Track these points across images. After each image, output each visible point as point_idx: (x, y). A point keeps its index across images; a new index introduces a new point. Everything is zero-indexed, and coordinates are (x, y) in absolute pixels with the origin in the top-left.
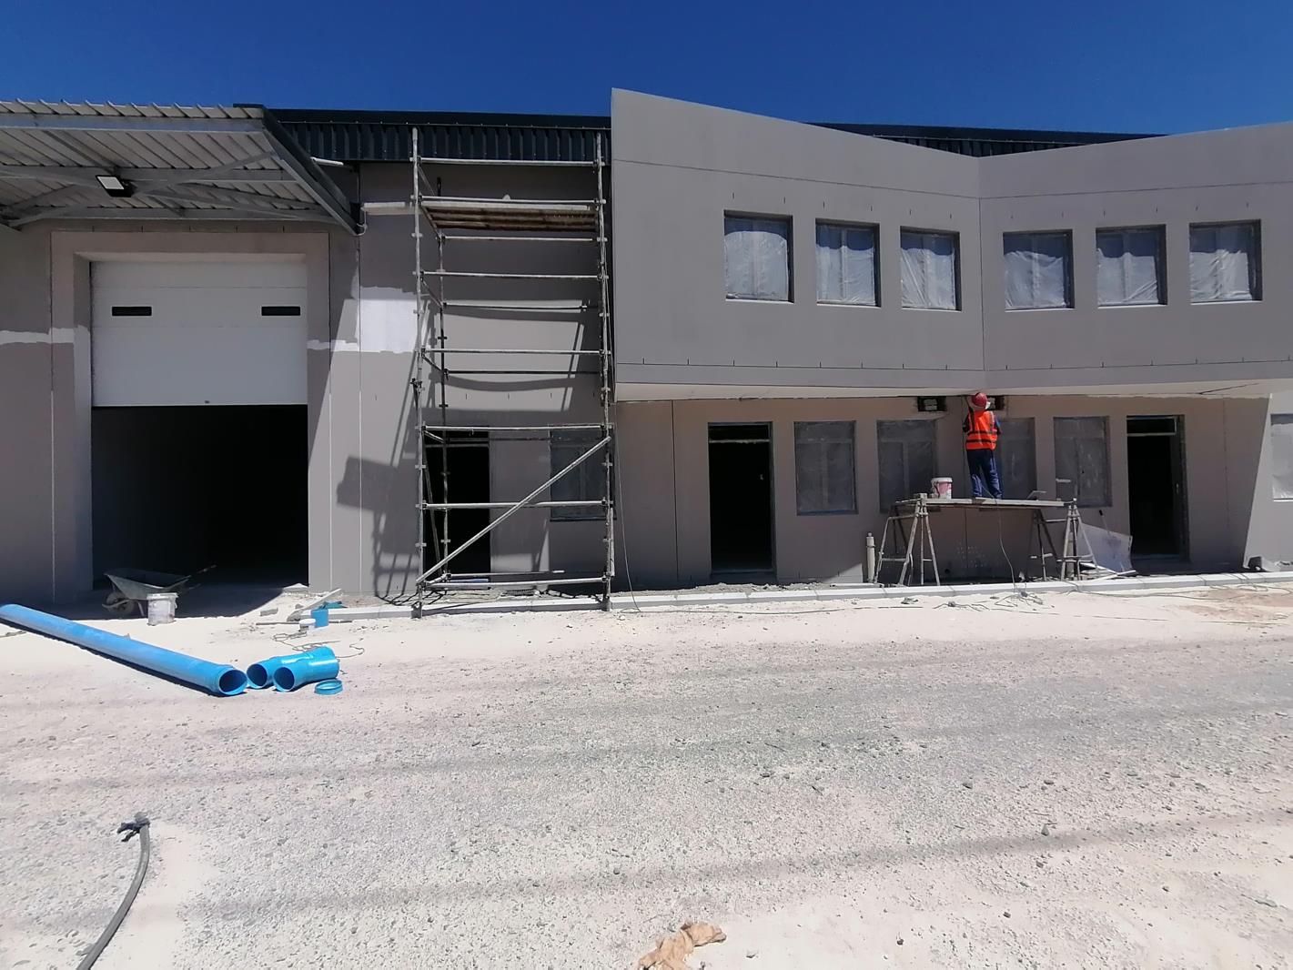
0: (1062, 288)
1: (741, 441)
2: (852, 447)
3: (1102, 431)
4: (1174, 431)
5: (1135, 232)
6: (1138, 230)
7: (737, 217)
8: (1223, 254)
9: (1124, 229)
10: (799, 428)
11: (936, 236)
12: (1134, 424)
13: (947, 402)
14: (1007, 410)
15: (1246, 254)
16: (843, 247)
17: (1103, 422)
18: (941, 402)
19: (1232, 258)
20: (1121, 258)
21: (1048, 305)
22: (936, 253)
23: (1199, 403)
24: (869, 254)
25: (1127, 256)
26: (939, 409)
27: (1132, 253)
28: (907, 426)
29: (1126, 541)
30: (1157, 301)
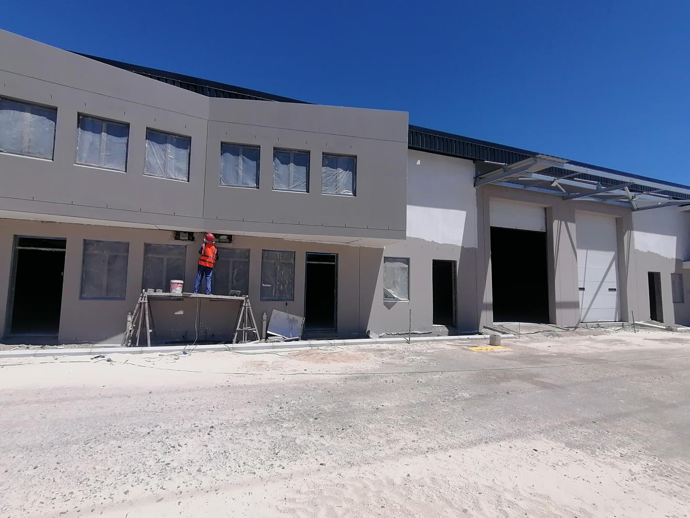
0: (255, 178)
1: (43, 249)
2: (126, 258)
3: (293, 259)
4: (334, 262)
5: (297, 152)
6: (299, 152)
7: (11, 100)
8: (340, 170)
9: (291, 150)
10: (86, 243)
11: (177, 137)
12: (311, 257)
13: (195, 235)
14: (233, 243)
15: (351, 172)
16: (103, 133)
17: (293, 254)
18: (191, 236)
19: (344, 173)
20: (289, 165)
21: (246, 186)
22: (176, 147)
23: (346, 248)
24: (124, 140)
25: (292, 165)
26: (189, 239)
27: (294, 164)
28: (168, 249)
29: (301, 320)
30: (306, 191)
